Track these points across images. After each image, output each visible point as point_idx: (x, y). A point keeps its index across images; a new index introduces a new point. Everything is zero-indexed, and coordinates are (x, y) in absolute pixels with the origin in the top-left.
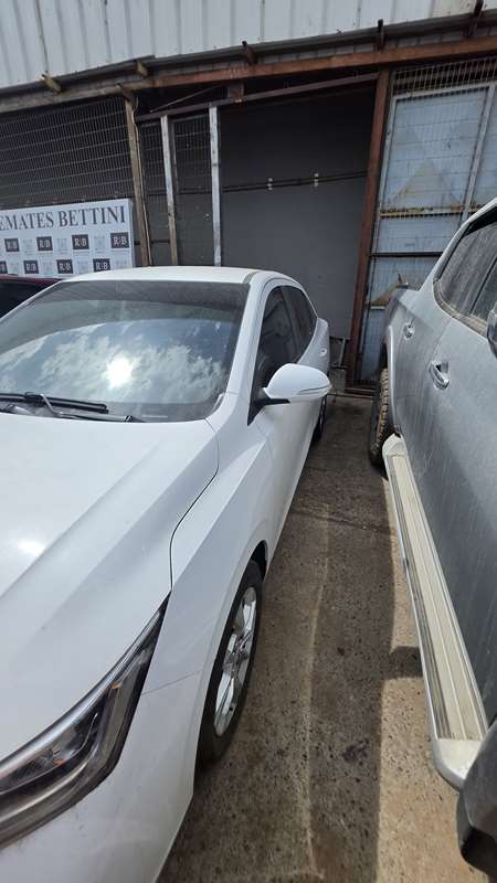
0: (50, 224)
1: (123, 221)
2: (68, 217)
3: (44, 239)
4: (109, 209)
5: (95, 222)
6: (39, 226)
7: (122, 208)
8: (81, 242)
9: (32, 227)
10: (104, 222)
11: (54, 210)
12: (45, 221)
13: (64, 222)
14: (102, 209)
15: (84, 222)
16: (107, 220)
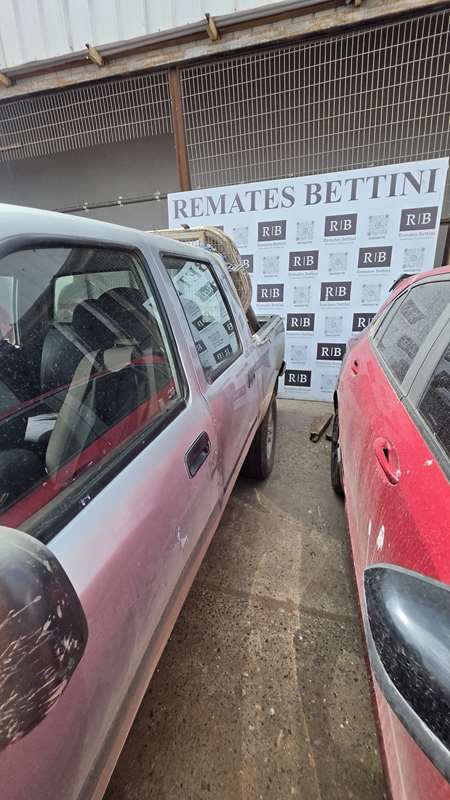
0: (288, 202)
1: (431, 189)
2: (323, 193)
3: (271, 224)
4: (408, 175)
5: (375, 195)
6: (267, 207)
7: (433, 172)
8: (341, 226)
9: (253, 209)
10: (392, 194)
11: (298, 184)
12: (279, 198)
13: (314, 198)
14: (394, 177)
15: (353, 198)
16: (398, 191)
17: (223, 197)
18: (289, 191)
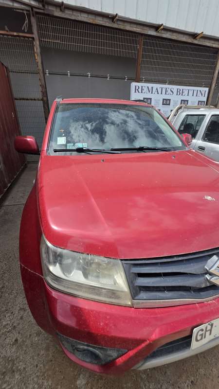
0: (172, 94)
1: (204, 96)
2: (181, 92)
3: (166, 100)
4: (200, 91)
5: (193, 96)
6: (166, 94)
7: (205, 91)
10: (197, 96)
11: (175, 88)
12: (169, 91)
13: (178, 93)
14: (197, 91)
15: (188, 95)
17: (152, 88)
18: (172, 89)
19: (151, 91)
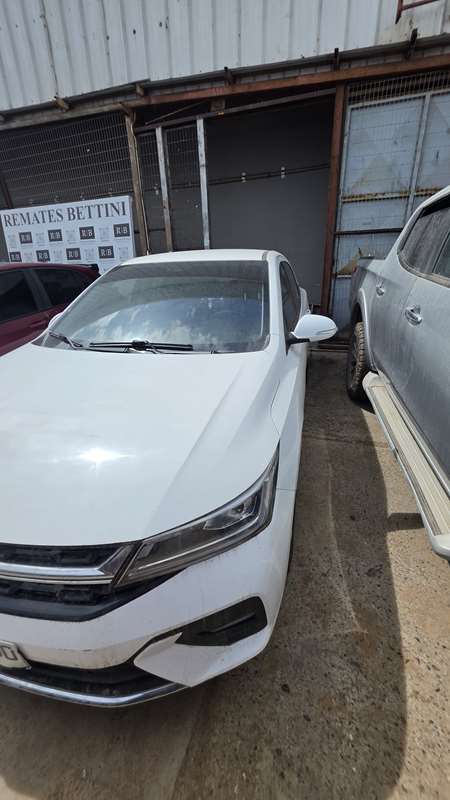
0: (60, 219)
1: (124, 213)
2: (75, 213)
3: (54, 231)
4: (112, 205)
5: (100, 216)
6: (51, 221)
7: (123, 203)
8: (87, 233)
9: (44, 222)
10: (107, 215)
11: (64, 207)
12: (56, 216)
13: (72, 217)
14: (106, 205)
16: (110, 214)
18: (59, 212)
19: (26, 219)
